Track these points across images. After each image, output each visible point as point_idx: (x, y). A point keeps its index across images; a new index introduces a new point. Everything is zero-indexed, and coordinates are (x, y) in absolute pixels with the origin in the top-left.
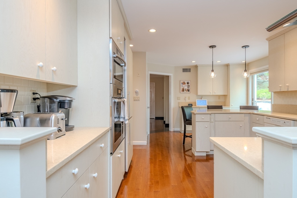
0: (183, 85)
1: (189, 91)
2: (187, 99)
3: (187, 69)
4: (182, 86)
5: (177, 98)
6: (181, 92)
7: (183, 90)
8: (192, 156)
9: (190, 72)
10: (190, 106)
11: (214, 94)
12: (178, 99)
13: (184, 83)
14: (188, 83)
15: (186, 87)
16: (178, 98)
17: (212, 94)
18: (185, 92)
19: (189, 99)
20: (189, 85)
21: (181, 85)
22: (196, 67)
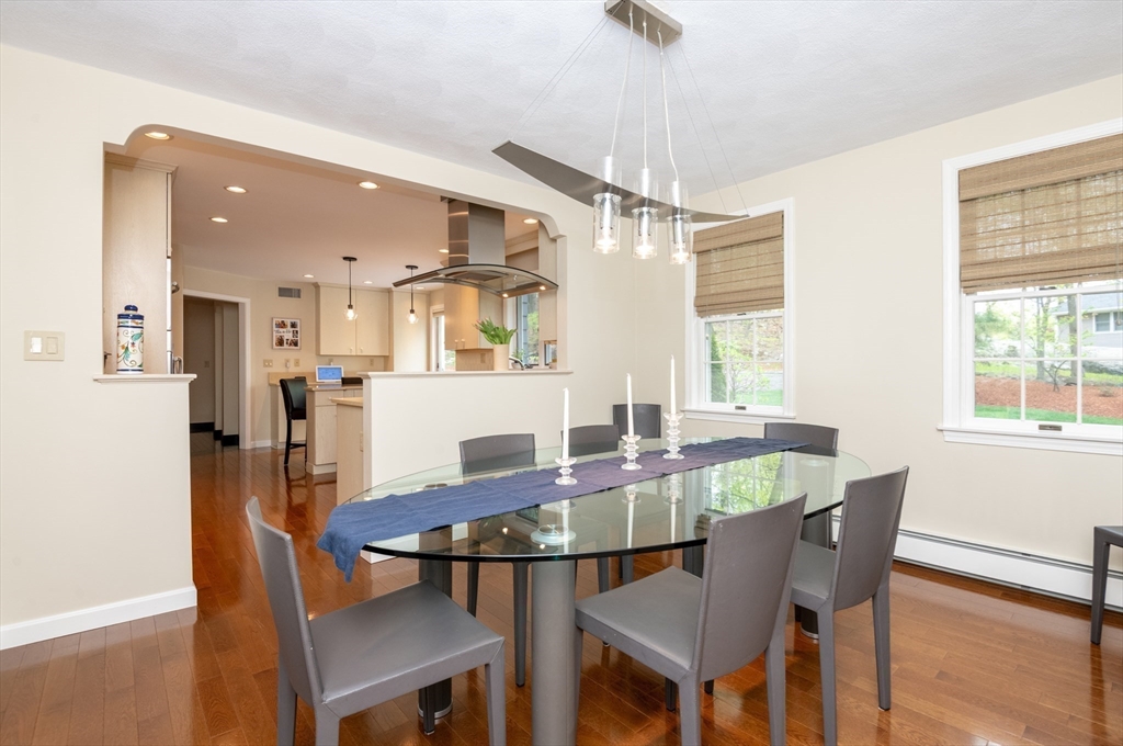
0: (281, 330)
1: (296, 344)
2: (291, 364)
3: (290, 290)
4: (277, 332)
5: (265, 361)
6: (275, 346)
7: (280, 342)
8: (308, 476)
9: (299, 297)
10: (301, 380)
11: (359, 354)
12: (265, 366)
13: (282, 325)
14: (293, 325)
15: (288, 335)
16: (267, 363)
17: (354, 354)
18: (285, 346)
19: (297, 363)
20: (298, 329)
21: (275, 329)
22: (316, 286)
